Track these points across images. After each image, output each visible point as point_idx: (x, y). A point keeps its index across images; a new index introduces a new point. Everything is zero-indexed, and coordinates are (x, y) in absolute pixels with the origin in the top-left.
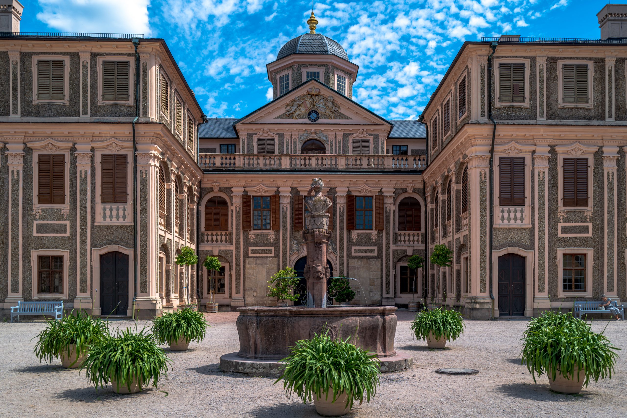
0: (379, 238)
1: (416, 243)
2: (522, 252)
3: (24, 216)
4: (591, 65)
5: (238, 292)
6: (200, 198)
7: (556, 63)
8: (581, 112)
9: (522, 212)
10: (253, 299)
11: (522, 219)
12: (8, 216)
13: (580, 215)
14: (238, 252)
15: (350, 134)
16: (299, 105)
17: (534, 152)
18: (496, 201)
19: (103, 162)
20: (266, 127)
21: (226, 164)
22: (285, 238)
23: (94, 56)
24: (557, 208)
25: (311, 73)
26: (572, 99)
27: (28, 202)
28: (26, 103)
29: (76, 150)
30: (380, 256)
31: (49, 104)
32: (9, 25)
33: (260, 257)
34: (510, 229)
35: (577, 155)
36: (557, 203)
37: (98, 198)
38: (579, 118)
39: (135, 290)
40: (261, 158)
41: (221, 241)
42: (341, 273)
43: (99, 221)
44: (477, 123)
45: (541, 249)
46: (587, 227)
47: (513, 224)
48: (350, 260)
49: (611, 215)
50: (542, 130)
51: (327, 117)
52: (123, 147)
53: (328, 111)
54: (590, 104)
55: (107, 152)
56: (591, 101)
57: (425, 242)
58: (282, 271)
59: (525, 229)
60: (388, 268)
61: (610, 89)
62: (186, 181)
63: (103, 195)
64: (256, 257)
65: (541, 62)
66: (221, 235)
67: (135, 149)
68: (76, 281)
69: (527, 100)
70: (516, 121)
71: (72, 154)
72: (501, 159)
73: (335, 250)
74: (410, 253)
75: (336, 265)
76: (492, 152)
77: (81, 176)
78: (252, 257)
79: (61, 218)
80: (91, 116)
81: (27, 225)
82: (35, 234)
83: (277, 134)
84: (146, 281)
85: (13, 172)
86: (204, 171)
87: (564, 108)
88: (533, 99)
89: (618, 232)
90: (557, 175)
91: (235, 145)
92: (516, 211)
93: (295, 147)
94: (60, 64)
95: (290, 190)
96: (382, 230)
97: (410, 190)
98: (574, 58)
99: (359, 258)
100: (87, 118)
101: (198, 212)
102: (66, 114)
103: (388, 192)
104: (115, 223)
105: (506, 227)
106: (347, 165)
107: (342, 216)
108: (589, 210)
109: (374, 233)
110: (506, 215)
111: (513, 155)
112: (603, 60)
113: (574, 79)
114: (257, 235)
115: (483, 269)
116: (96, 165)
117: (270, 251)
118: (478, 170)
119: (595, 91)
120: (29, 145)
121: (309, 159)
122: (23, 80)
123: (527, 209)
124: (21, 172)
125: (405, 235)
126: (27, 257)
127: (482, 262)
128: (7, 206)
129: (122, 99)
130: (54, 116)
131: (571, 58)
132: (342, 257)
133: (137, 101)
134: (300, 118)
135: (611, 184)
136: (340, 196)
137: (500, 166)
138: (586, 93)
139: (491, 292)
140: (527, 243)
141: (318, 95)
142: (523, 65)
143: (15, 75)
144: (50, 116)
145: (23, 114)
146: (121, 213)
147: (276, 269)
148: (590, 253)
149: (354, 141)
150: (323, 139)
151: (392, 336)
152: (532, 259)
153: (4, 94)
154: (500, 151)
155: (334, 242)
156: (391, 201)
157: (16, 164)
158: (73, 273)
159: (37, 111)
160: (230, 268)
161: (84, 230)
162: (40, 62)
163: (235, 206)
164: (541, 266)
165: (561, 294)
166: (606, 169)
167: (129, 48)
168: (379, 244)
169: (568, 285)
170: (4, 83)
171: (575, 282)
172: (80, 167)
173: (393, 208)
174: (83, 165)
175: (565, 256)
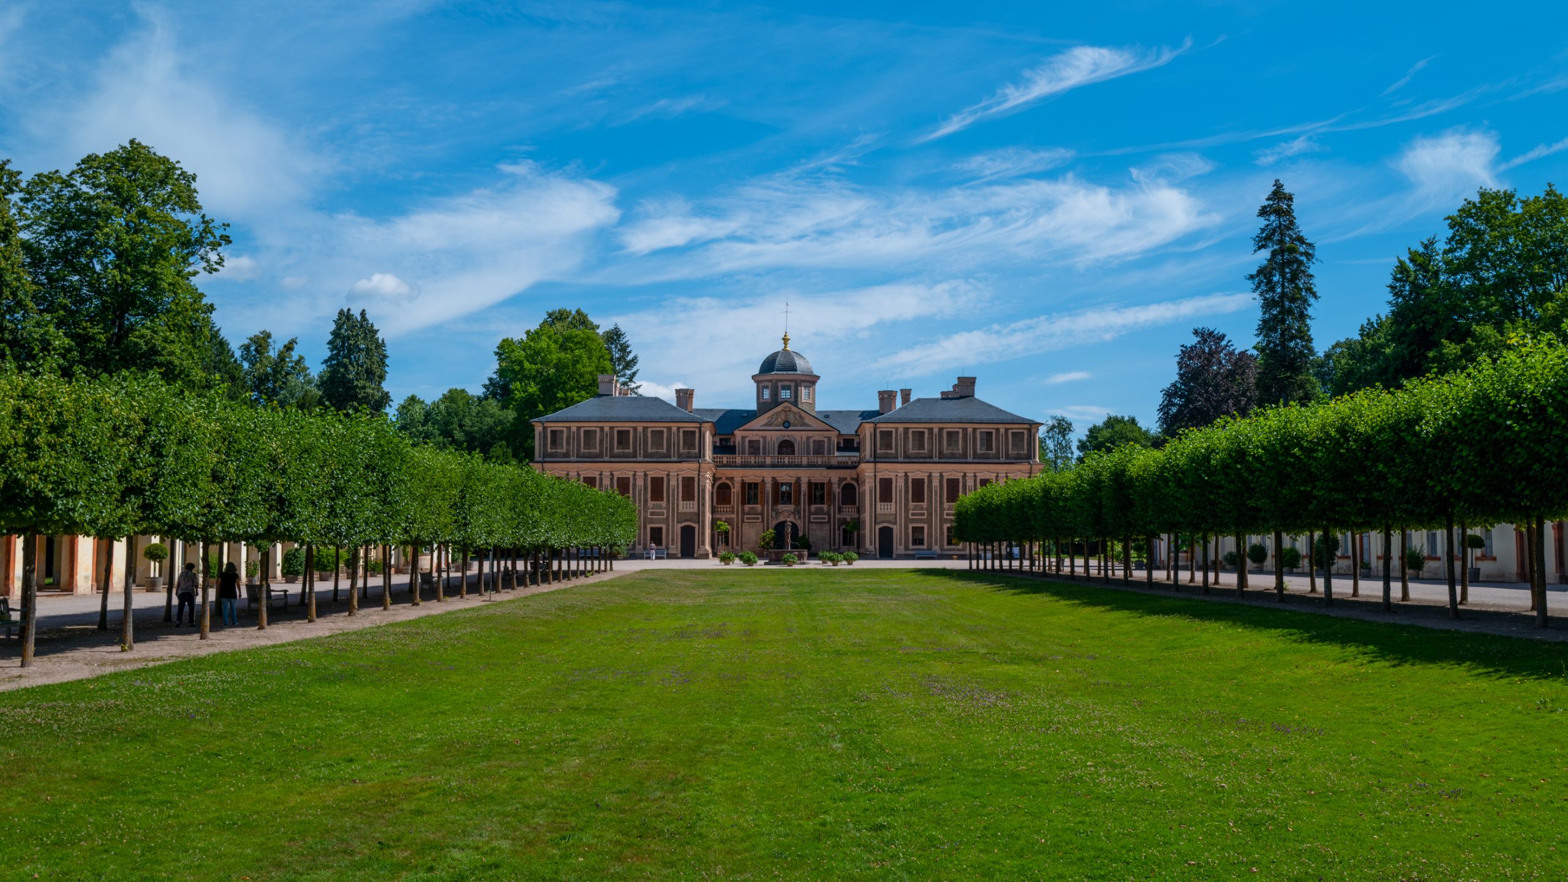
0: (829, 510)
1: (853, 513)
2: (891, 526)
3: (644, 507)
4: (926, 431)
5: (737, 545)
6: (714, 484)
7: (908, 430)
8: (921, 455)
9: (891, 505)
10: (747, 549)
11: (891, 509)
13: (921, 507)
14: (738, 519)
15: (811, 438)
16: (777, 418)
17: (897, 476)
18: (878, 500)
19: (683, 481)
20: (754, 432)
21: (730, 461)
22: (768, 510)
23: (679, 428)
24: (909, 504)
25: (785, 386)
26: (917, 449)
27: (646, 501)
28: (645, 451)
29: (670, 475)
30: (829, 522)
31: (656, 452)
32: (611, 390)
33: (751, 522)
34: (885, 514)
35: (919, 477)
36: (908, 501)
37: (680, 499)
38: (920, 458)
39: (699, 544)
40: (752, 457)
41: (727, 512)
42: (804, 532)
43: (681, 510)
44: (868, 462)
45: (901, 526)
46: (924, 513)
47: (886, 512)
48: (810, 524)
49: (936, 507)
50: (900, 465)
51: (795, 426)
52: (693, 474)
53: (796, 421)
54: (926, 451)
55: (685, 476)
56: (926, 449)
57: (858, 512)
58: (767, 532)
59: (892, 514)
60: (834, 529)
61: (936, 443)
63: (683, 497)
64: (749, 522)
65: (901, 430)
66: (727, 508)
67: (699, 475)
68: (669, 539)
69: (893, 449)
70: (888, 461)
71: (667, 477)
72: (880, 479)
73: (800, 518)
74: (849, 519)
75: (801, 528)
76: (875, 476)
77: (672, 488)
78: (746, 522)
79: (662, 508)
80: (677, 458)
81: (645, 512)
82: (649, 517)
83: (762, 437)
84: (704, 540)
85: (639, 485)
87: (912, 454)
88: (896, 449)
89: (940, 516)
90: (908, 487)
92: (887, 505)
93: (774, 448)
94: (662, 432)
95: (771, 478)
96: (831, 505)
97: (849, 479)
98: (918, 428)
99: (816, 523)
100: (675, 459)
102: (664, 457)
103: (835, 480)
104: (688, 510)
105: (883, 513)
106: (808, 461)
107: (804, 495)
108: (925, 504)
109: (825, 507)
110: (883, 507)
111: (886, 477)
112: (932, 429)
113: (917, 438)
114: (750, 508)
115: (871, 534)
116: (679, 482)
117: (758, 518)
118: (869, 483)
119: (928, 444)
120: (647, 473)
121: (784, 458)
122: (644, 440)
123: (893, 504)
124: (643, 486)
125: (845, 508)
126: (645, 527)
127: (871, 530)
129: (692, 449)
130: (659, 458)
131: (916, 428)
132: (804, 522)
133: (700, 451)
134: (778, 426)
135: (936, 491)
136: (803, 483)
137: (880, 482)
138: (924, 445)
139: (875, 546)
140: (893, 522)
141: (789, 411)
142: (892, 432)
143: (640, 438)
144: (657, 458)
145: (644, 458)
146: (691, 506)
147: (762, 529)
148: (926, 526)
149: (814, 441)
150: (792, 440)
151: (805, 558)
152: (896, 529)
153: (635, 447)
154: (879, 476)
155: (799, 512)
156: (837, 486)
157: (640, 482)
158: (668, 536)
159: (651, 455)
160: (733, 529)
161: (673, 515)
162: (652, 431)
163: (736, 489)
164: (901, 533)
165: (911, 547)
166: (934, 484)
167: (697, 425)
168: (828, 513)
169: (915, 542)
170: (635, 442)
171: (918, 541)
172: (671, 483)
173: (838, 490)
174: (673, 483)
175: (913, 528)
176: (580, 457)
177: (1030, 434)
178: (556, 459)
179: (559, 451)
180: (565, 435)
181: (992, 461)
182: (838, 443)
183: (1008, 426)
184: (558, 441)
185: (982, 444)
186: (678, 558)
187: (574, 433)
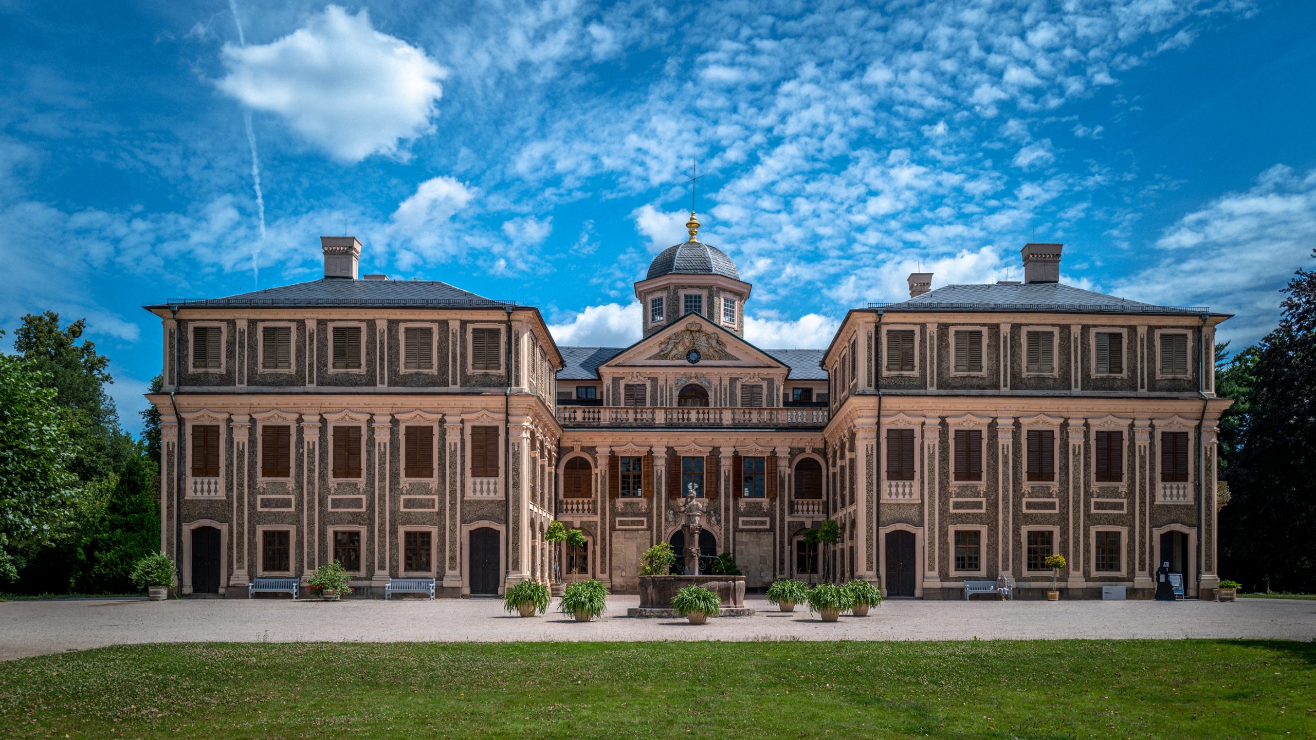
0: (772, 507)
1: (816, 513)
2: (911, 529)
3: (391, 490)
4: (985, 331)
5: (603, 572)
6: (558, 460)
7: (948, 329)
8: (975, 380)
9: (911, 486)
10: (621, 579)
11: (911, 494)
12: (374, 491)
13: (973, 490)
14: (603, 523)
15: (737, 379)
16: (676, 344)
17: (923, 424)
18: (884, 475)
19: (473, 434)
20: (635, 370)
21: (589, 419)
22: (659, 507)
23: (464, 323)
24: (948, 483)
25: (691, 297)
26: (965, 368)
27: (395, 476)
28: (393, 372)
29: (445, 422)
30: (772, 529)
31: (417, 374)
32: (349, 268)
33: (629, 530)
34: (898, 505)
35: (970, 426)
36: (948, 477)
37: (468, 472)
38: (972, 387)
39: (507, 568)
40: (631, 412)
41: (583, 510)
42: (727, 548)
43: (469, 495)
44: (863, 395)
45: (931, 529)
46: (981, 503)
47: (901, 500)
48: (737, 533)
49: (1006, 490)
50: (930, 402)
51: (709, 358)
52: (494, 419)
53: (711, 350)
54: (984, 373)
55: (477, 424)
56: (985, 369)
57: (826, 511)
58: (656, 547)
59: (914, 505)
60: (782, 543)
61: (1005, 356)
62: (547, 444)
63: (473, 468)
64: (625, 530)
65: (932, 329)
66: (583, 503)
67: (507, 421)
68: (445, 557)
69: (917, 368)
70: (905, 392)
71: (440, 426)
72: (889, 431)
73: (719, 522)
74: (808, 525)
75: (720, 540)
76: (878, 423)
77: (450, 449)
78: (619, 530)
79: (429, 492)
80: (461, 386)
81: (394, 500)
82: (402, 509)
83: (649, 378)
84: (518, 558)
85: (379, 444)
86: (564, 427)
87: (955, 378)
88: (923, 368)
89: (1013, 508)
90: (948, 447)
91: (595, 387)
92: (904, 486)
93: (671, 395)
94: (429, 331)
95: (665, 449)
96: (775, 499)
97: (809, 450)
98: (967, 324)
99: (748, 531)
100: (457, 388)
101: (556, 476)
102: (434, 384)
103: (783, 452)
104: (485, 497)
105: (894, 502)
106: (733, 419)
107: (727, 479)
108: (982, 485)
109: (765, 502)
110: (894, 490)
111: (901, 426)
112: (997, 326)
113: (966, 346)
114: (626, 504)
115: (869, 546)
116: (465, 437)
117: (642, 523)
118: (865, 442)
119: (989, 358)
120: (397, 416)
121: (689, 413)
122: (390, 348)
123: (916, 483)
124: (388, 445)
125: (803, 504)
126: (394, 533)
127: (869, 539)
128: (374, 480)
129: (493, 368)
130: (422, 386)
131: (963, 324)
132: (726, 530)
133: (508, 370)
134: (678, 359)
135: (1006, 457)
136: (725, 457)
137: (888, 438)
138: (980, 361)
139: (878, 570)
140: (916, 519)
141: (699, 331)
142: (913, 331)
143: (382, 344)
144: (418, 386)
145: (390, 384)
146: (492, 487)
147: (648, 544)
148: (984, 530)
149: (743, 386)
150: (705, 384)
151: (741, 595)
152: (922, 536)
153: (371, 363)
154: (887, 423)
155: (717, 511)
156: (786, 463)
157: (383, 437)
158: (442, 550)
159: (405, 381)
160: (595, 544)
161: (453, 505)
162: (407, 330)
163: (600, 469)
164: (931, 543)
165: (953, 573)
166: (1001, 442)
167: (501, 316)
168: (771, 514)
169: (961, 564)
170: (371, 352)
171: (968, 561)
172: (449, 439)
173: (788, 471)
174: (453, 438)
175: (957, 533)
176: (256, 384)
177: (1198, 340)
178: (205, 389)
179: (211, 370)
180: (224, 338)
181: (1121, 393)
182: (786, 396)
183: (1154, 321)
184: (210, 351)
185: (1099, 360)
186: (464, 597)
187: (242, 333)
